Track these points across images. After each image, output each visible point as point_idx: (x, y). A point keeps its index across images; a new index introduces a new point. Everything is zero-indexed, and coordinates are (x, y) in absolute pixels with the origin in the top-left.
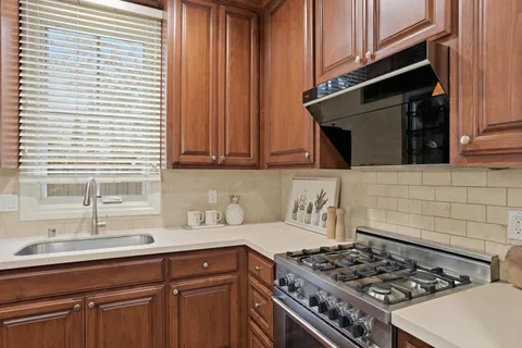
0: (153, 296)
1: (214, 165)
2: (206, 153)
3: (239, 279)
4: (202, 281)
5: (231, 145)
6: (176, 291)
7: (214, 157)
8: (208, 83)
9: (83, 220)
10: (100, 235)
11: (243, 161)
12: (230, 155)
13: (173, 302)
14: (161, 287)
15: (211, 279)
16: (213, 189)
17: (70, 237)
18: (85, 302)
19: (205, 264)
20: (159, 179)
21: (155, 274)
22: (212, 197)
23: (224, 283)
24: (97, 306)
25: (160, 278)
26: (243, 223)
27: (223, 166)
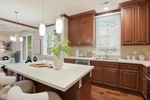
0: (117, 71)
1: (134, 44)
2: (132, 42)
3: (139, 73)
4: (129, 70)
5: (139, 39)
6: (121, 71)
7: (134, 43)
8: (132, 25)
9: (105, 56)
10: (108, 58)
11: (143, 43)
12: (139, 42)
13: (121, 73)
14: (118, 69)
15: (131, 71)
16: (135, 51)
17: (103, 58)
18: (104, 69)
19: (129, 67)
20: (120, 48)
21: (117, 67)
22: (135, 53)
23: (135, 73)
24: (106, 70)
25: (118, 67)
26: (145, 60)
27: (137, 44)
